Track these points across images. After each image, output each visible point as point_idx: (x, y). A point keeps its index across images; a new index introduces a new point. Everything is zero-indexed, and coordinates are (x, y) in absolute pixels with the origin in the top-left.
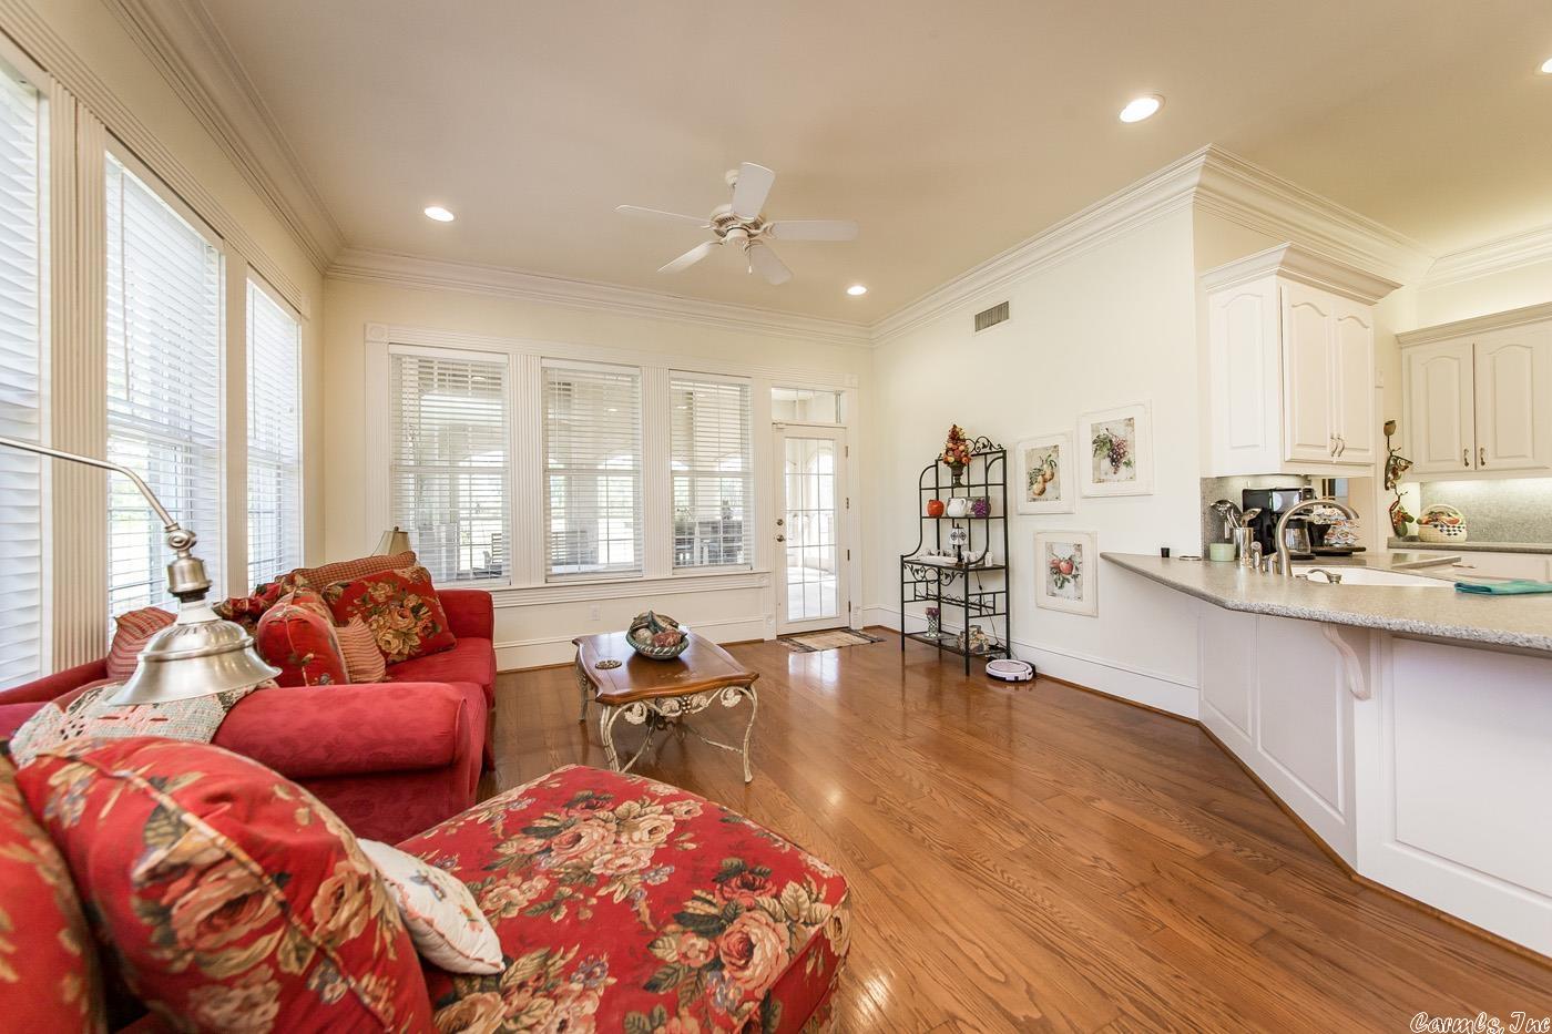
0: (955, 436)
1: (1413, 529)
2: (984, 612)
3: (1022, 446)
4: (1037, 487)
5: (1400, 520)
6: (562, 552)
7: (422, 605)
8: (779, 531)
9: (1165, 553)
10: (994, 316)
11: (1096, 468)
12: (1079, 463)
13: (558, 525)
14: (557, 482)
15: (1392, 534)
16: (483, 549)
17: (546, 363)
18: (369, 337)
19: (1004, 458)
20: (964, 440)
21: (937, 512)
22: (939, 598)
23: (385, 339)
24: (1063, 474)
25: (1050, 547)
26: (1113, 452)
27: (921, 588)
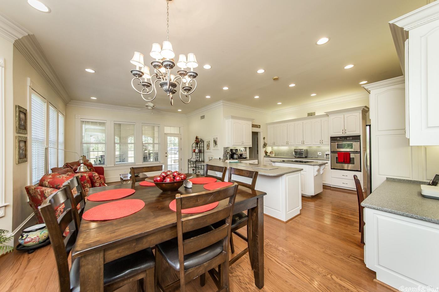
0: (197, 138)
1: (268, 154)
2: (199, 169)
3: (206, 140)
4: (208, 147)
5: (266, 153)
6: (118, 160)
7: (91, 169)
8: (166, 155)
9: (220, 158)
10: (203, 117)
11: (214, 145)
12: (212, 144)
13: (117, 153)
14: (117, 146)
15: (265, 155)
16: (94, 160)
17: (115, 122)
18: (76, 117)
19: (203, 142)
20: (198, 139)
21: (194, 152)
22: (196, 167)
23: (80, 118)
24: (210, 146)
25: (209, 158)
26: (215, 142)
27: (192, 165)
